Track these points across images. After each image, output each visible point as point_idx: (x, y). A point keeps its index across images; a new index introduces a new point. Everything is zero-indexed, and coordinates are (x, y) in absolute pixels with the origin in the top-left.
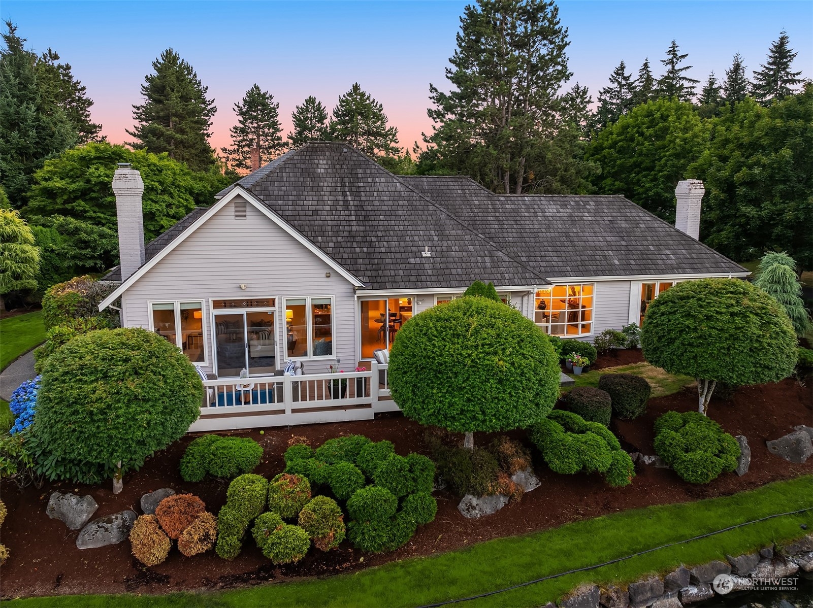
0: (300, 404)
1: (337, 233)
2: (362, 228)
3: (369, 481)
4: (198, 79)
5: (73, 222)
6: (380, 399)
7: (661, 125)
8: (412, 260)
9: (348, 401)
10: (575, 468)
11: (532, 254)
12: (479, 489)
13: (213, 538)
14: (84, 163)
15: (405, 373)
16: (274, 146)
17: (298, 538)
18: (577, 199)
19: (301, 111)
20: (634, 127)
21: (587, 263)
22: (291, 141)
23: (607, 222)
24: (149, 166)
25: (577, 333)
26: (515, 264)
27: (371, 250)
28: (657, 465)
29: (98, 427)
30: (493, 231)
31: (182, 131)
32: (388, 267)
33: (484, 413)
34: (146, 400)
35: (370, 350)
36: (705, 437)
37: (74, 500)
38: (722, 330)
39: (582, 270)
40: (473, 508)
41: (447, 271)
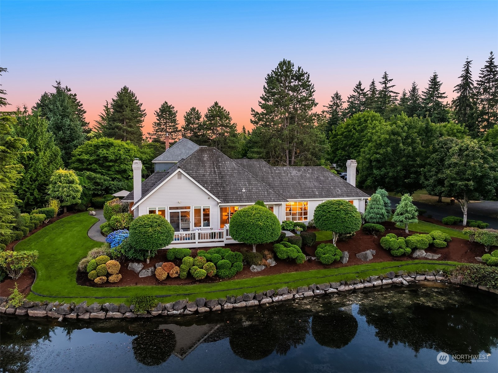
0: (201, 241)
1: (212, 183)
2: (221, 181)
3: (223, 259)
4: (137, 99)
5: (93, 175)
6: (227, 239)
7: (364, 124)
8: (239, 193)
9: (216, 240)
10: (286, 257)
11: (285, 190)
12: (256, 263)
13: (179, 273)
14: (96, 147)
15: (234, 227)
16: (174, 132)
17: (204, 272)
18: (305, 168)
19: (188, 114)
20: (352, 125)
21: (305, 193)
22: (183, 129)
23: (316, 177)
24: (124, 149)
25: (302, 220)
26: (276, 194)
27: (224, 189)
28: (316, 260)
29: (150, 240)
30: (270, 181)
31: (130, 126)
32: (230, 195)
33: (256, 238)
34: (162, 233)
35: (222, 226)
36: (330, 250)
37: (137, 264)
38: (333, 216)
39: (303, 196)
40: (255, 269)
41: (251, 197)
